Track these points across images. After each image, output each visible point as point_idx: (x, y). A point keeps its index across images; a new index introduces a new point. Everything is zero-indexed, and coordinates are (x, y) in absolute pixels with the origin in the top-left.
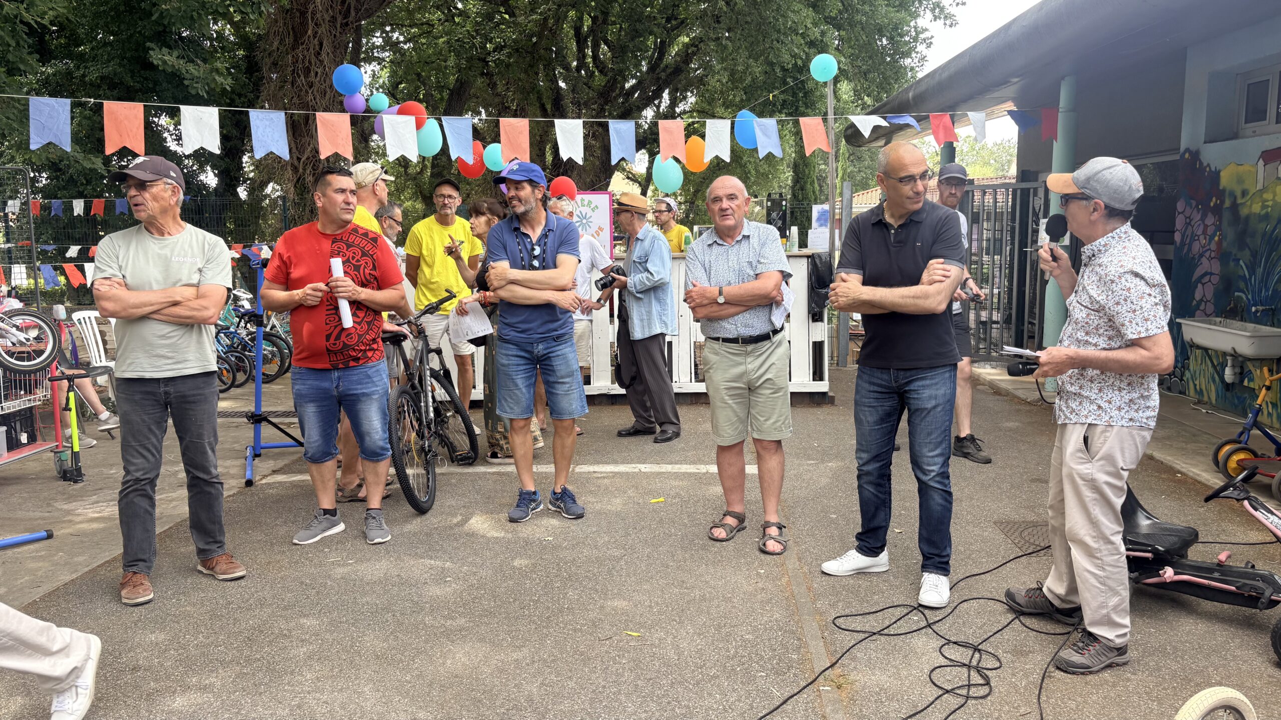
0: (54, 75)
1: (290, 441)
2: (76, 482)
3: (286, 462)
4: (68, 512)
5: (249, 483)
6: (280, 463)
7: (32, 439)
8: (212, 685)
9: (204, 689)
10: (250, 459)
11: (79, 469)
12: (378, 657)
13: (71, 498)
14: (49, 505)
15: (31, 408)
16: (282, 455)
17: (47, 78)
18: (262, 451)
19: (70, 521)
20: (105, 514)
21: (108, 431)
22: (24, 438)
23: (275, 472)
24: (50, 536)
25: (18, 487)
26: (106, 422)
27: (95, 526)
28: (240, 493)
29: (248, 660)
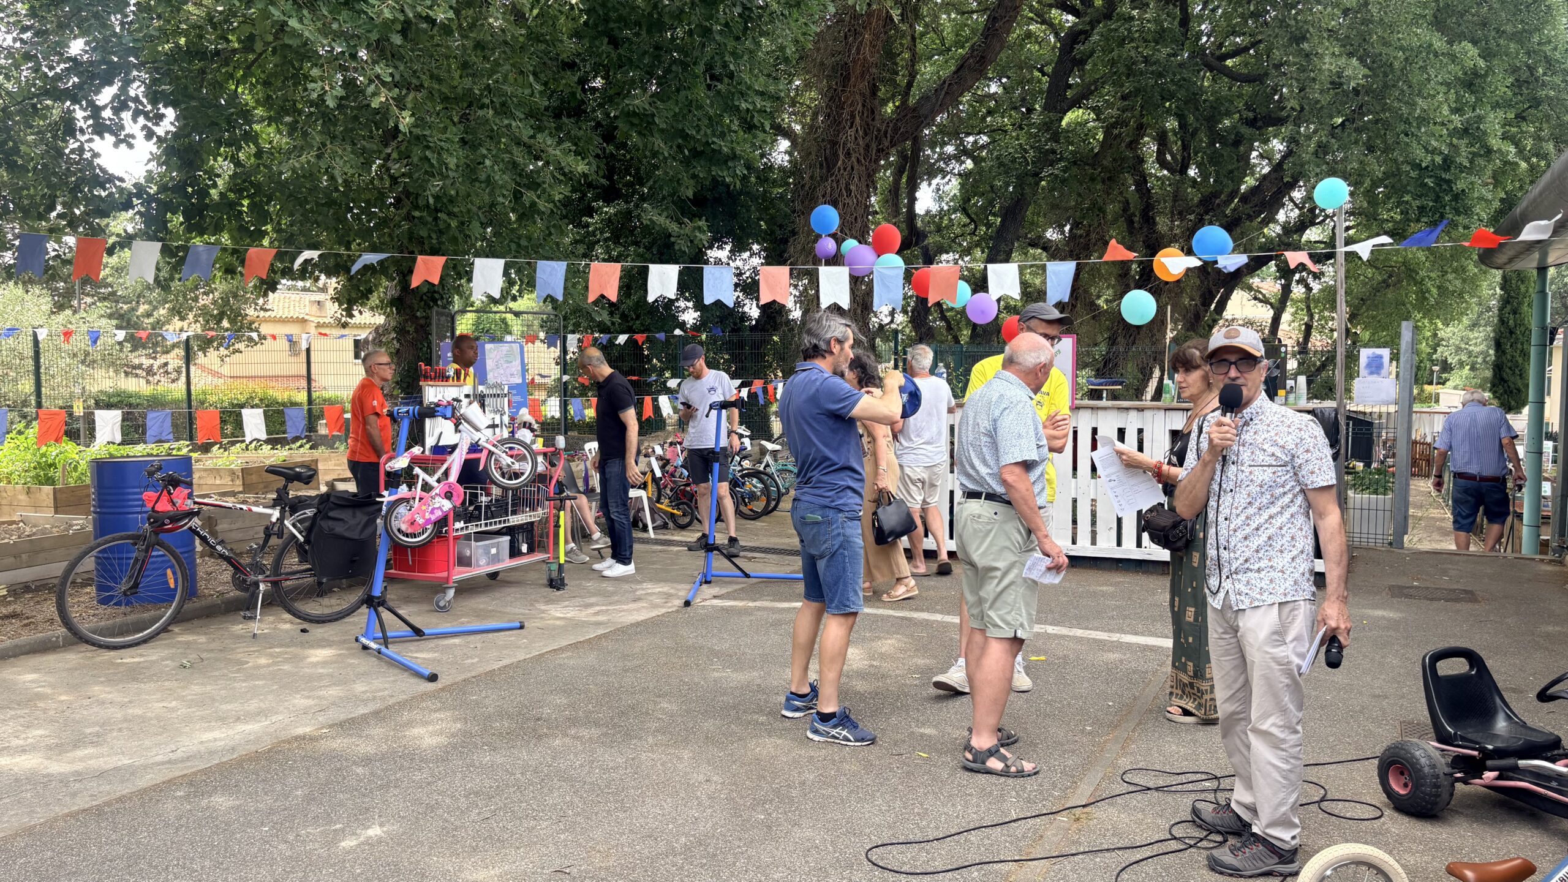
0: (615, 215)
1: (739, 573)
2: (558, 589)
3: (730, 590)
4: (543, 612)
5: (687, 604)
6: (724, 591)
7: (531, 550)
8: (583, 736)
9: (576, 737)
10: (698, 583)
11: (562, 580)
12: (707, 737)
13: (550, 601)
14: (532, 605)
15: (532, 523)
16: (730, 583)
17: (610, 218)
18: (713, 579)
19: (542, 618)
20: (569, 615)
21: (598, 550)
22: (524, 548)
23: (715, 597)
24: (522, 627)
25: (513, 590)
26: (597, 542)
27: (558, 622)
28: (677, 611)
29: (614, 726)
